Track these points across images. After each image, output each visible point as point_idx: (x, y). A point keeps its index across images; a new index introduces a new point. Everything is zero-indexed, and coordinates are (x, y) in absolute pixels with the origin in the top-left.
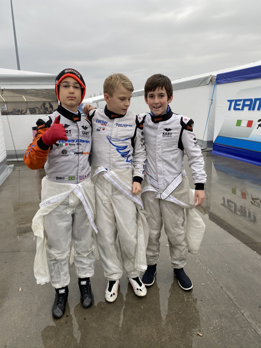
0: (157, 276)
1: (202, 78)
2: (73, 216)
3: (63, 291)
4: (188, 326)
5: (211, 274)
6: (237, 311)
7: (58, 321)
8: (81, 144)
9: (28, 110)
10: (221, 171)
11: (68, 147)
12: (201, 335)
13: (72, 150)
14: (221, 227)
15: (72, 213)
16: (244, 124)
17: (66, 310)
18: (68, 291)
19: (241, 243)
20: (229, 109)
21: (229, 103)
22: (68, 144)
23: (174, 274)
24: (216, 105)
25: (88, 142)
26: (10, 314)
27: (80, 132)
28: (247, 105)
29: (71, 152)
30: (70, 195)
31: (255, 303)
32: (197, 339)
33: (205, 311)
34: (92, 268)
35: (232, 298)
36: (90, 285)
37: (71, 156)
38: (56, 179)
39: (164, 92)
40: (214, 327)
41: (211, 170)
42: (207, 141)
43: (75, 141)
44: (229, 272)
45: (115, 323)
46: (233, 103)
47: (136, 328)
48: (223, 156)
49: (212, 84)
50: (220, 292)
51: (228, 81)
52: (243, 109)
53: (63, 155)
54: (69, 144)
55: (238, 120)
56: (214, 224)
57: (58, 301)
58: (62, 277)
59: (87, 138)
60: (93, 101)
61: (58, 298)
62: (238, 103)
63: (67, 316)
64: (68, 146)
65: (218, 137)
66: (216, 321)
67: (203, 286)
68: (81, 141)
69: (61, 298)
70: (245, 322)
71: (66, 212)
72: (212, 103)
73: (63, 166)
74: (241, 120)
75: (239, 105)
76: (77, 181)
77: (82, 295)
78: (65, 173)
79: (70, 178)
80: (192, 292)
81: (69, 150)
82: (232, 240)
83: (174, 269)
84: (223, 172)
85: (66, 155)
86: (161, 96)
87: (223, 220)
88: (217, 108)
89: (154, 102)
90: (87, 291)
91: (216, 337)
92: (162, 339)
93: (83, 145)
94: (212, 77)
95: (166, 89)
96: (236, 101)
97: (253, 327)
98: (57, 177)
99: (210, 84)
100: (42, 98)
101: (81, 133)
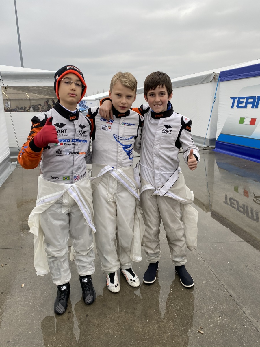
0: (159, 274)
1: (205, 75)
2: (69, 214)
3: (64, 288)
4: (189, 323)
5: (212, 271)
6: (238, 309)
7: (60, 317)
8: (77, 144)
9: (31, 107)
10: (224, 169)
11: (63, 147)
12: (202, 332)
13: (67, 151)
14: (223, 225)
15: (68, 212)
16: (247, 121)
17: (68, 306)
18: (70, 288)
19: (243, 240)
20: (232, 107)
21: (232, 101)
22: (63, 144)
23: (176, 272)
24: (219, 102)
25: (86, 141)
26: (13, 310)
27: (76, 132)
28: (250, 103)
29: (66, 152)
30: (64, 194)
31: (256, 301)
32: (198, 336)
33: (207, 308)
34: (92, 265)
35: (234, 296)
36: (91, 282)
37: (66, 156)
38: (50, 178)
39: (164, 90)
40: (215, 325)
41: (214, 168)
42: (210, 139)
43: (71, 140)
44: (231, 270)
45: (117, 320)
46: (236, 101)
47: (138, 325)
48: (225, 153)
49: (215, 81)
50: (221, 290)
51: (231, 78)
52: (246, 107)
53: (58, 155)
54: (65, 144)
55: (241, 118)
56: (216, 221)
57: (60, 297)
58: (63, 273)
59: (85, 137)
60: (96, 98)
61: (60, 295)
62: (241, 100)
63: (69, 313)
64: (63, 145)
65: (221, 135)
66: (218, 319)
67: (205, 284)
68: (77, 140)
69: (63, 294)
70: (246, 320)
71: (61, 211)
72: (215, 100)
73: (57, 166)
74: (244, 118)
75: (242, 102)
76: (71, 181)
77: (84, 292)
78: (59, 173)
79: (64, 178)
80: (193, 290)
81: (64, 150)
82: (234, 238)
83: (176, 266)
84: (226, 170)
85: (61, 155)
86: (162, 94)
87: (225, 218)
88: (220, 106)
89: (155, 101)
90: (89, 288)
91: (217, 335)
92: (163, 336)
93: (80, 144)
94: (216, 74)
95: (166, 87)
96: (240, 98)
97: (255, 325)
98: (51, 177)
99: (213, 81)
100: (45, 95)
101: (78, 133)
